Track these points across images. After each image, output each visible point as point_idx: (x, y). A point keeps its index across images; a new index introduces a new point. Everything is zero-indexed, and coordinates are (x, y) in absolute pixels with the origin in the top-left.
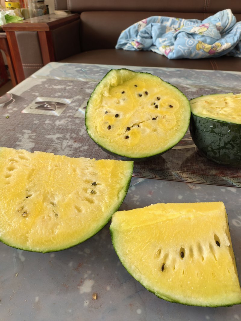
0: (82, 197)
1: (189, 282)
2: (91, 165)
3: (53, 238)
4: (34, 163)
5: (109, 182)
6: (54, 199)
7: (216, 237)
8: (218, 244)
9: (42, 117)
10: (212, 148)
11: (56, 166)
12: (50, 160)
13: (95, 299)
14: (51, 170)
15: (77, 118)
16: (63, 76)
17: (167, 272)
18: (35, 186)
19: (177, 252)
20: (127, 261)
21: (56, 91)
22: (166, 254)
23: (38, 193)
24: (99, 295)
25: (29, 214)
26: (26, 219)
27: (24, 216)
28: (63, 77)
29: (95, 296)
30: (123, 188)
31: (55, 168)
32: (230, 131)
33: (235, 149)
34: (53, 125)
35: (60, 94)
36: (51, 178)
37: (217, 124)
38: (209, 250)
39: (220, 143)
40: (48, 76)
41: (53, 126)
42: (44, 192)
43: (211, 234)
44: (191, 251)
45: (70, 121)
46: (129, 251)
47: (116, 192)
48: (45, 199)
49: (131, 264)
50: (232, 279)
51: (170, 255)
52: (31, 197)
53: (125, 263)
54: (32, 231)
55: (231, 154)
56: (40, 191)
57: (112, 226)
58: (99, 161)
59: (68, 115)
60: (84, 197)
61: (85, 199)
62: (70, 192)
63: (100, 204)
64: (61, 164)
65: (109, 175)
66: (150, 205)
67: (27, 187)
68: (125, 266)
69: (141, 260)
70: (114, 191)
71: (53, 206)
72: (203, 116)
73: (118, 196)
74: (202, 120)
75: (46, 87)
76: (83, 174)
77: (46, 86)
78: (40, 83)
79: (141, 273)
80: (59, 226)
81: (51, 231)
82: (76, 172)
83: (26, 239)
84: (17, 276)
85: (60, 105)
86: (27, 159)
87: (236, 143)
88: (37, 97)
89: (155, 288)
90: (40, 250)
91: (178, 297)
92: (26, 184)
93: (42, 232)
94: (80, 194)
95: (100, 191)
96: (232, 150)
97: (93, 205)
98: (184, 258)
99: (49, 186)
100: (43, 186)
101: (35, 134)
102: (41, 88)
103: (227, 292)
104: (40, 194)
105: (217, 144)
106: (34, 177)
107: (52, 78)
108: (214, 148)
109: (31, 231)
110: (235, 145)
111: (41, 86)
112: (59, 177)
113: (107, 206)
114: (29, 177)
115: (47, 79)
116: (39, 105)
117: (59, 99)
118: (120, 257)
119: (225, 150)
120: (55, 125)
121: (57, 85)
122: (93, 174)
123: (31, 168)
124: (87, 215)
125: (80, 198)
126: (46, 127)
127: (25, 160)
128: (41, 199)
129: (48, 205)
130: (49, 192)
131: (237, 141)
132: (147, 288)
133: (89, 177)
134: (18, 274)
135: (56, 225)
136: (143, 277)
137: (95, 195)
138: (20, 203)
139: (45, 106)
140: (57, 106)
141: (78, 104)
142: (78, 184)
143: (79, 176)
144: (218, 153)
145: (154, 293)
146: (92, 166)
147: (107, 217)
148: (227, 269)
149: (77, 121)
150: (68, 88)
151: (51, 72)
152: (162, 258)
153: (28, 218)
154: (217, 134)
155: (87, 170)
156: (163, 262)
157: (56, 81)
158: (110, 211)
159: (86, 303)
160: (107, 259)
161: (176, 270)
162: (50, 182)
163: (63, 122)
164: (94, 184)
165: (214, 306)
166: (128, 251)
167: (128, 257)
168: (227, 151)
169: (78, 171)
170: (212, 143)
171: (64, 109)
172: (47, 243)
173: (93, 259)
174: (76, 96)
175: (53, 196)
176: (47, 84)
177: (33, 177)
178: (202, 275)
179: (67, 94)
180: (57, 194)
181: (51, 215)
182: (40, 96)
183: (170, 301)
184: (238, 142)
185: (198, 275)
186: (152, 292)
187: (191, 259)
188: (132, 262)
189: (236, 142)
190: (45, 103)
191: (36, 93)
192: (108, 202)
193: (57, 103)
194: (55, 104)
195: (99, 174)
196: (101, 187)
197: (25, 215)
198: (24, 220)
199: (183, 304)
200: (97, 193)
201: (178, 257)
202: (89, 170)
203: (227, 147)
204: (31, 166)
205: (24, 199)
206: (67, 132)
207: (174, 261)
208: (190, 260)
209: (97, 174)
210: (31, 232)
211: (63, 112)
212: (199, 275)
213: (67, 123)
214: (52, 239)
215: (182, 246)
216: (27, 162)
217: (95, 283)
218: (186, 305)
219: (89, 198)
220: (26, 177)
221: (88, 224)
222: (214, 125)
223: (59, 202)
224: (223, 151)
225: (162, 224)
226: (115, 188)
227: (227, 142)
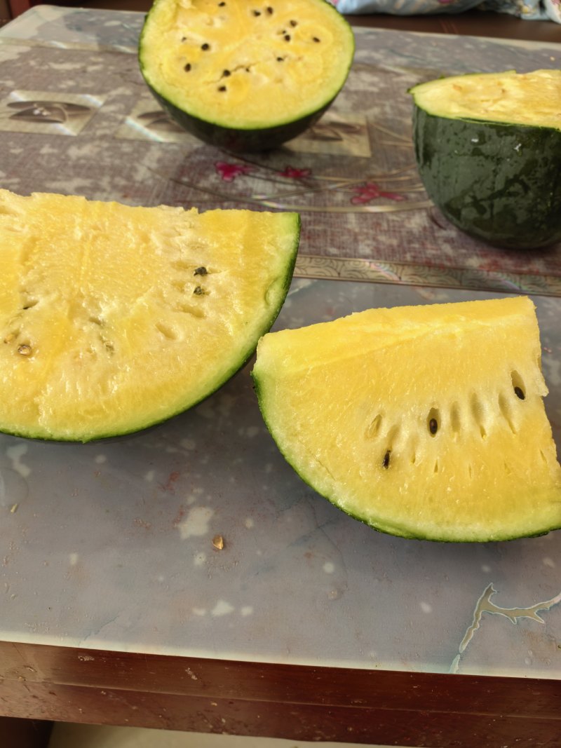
0: (174, 304)
1: (449, 489)
2: (187, 224)
3: (106, 403)
4: (34, 223)
5: (239, 265)
6: (100, 310)
7: (515, 377)
8: (520, 393)
9: (31, 138)
10: (474, 197)
11: (96, 228)
12: (77, 214)
13: (221, 548)
14: (84, 239)
15: (123, 140)
16: (77, 40)
17: (396, 468)
18: (42, 279)
19: (421, 419)
20: (296, 450)
21: (60, 76)
22: (394, 426)
23: (54, 296)
24: (227, 540)
25: (36, 348)
26: (28, 361)
27: (21, 352)
28: (75, 43)
29: (219, 541)
30: (276, 280)
31: (95, 233)
32: (521, 148)
33: (531, 194)
34: (63, 157)
35: (71, 83)
36: (86, 258)
37: (488, 132)
38: (499, 410)
39: (494, 183)
40: (33, 39)
41: (63, 160)
42: (71, 293)
43: (504, 370)
44: (455, 415)
45: (108, 149)
46: (302, 426)
47: (259, 289)
48: (75, 311)
49: (306, 456)
50: (550, 474)
51: (403, 428)
52: (36, 308)
53: (293, 457)
54: (50, 389)
55: (520, 208)
56: (60, 291)
57: (260, 367)
58: (209, 214)
59: (99, 133)
60: (178, 304)
61: (180, 307)
62: (139, 292)
63: (223, 318)
64: (107, 224)
65: (238, 247)
66: (350, 314)
67: (23, 283)
68: (292, 463)
69: (333, 446)
70: (256, 288)
71: (98, 326)
72: (453, 117)
73: (265, 298)
74: (451, 125)
75: (32, 68)
76: (169, 247)
77: (32, 63)
78: (16, 57)
79: (333, 477)
80: (120, 375)
81: (99, 386)
82: (151, 244)
83: (35, 410)
84: (15, 511)
85: (77, 110)
86: (15, 214)
87: (533, 179)
88: (11, 90)
89: (368, 510)
90: (74, 434)
91: (423, 526)
92: (20, 275)
93: (75, 390)
94: (165, 296)
95: (219, 289)
96: (523, 197)
97: (202, 321)
98: (438, 434)
99: (81, 279)
100: (66, 280)
101: (16, 180)
102: (20, 68)
103: (539, 503)
104: (59, 299)
105: (488, 184)
106: (39, 259)
107: (46, 44)
108: (479, 196)
109: (45, 389)
110: (530, 183)
111: (19, 64)
112: (107, 256)
113: (242, 324)
114: (25, 258)
115: (32, 47)
116: (19, 110)
117: (71, 95)
118: (279, 442)
119: (508, 199)
120: (68, 158)
121: (62, 63)
122: (195, 247)
123: (29, 236)
124: (190, 345)
125: (168, 307)
126: (44, 163)
127: (8, 216)
128: (63, 310)
129: (86, 324)
130: (84, 293)
131: (536, 172)
132: (349, 510)
133: (185, 255)
134: (16, 505)
135: (112, 371)
136: (337, 486)
137: (206, 298)
138: (8, 324)
139: (37, 112)
140: (66, 113)
141: (122, 106)
142: (157, 272)
143: (159, 252)
144: (488, 210)
145: (366, 522)
146: (190, 227)
147: (243, 348)
148: (539, 451)
149: (126, 148)
150: (91, 69)
151: (40, 29)
152: (385, 436)
153: (33, 358)
154: (487, 157)
155: (180, 237)
156: (385, 447)
157: (57, 52)
158: (248, 335)
159: (200, 560)
160: (240, 460)
161: (417, 464)
162: (83, 268)
163: (87, 150)
164: (202, 272)
165: (507, 538)
166: (299, 425)
167: (299, 441)
168: (512, 200)
169: (155, 239)
170: (476, 182)
171: (87, 119)
172: (91, 418)
173: (204, 462)
174: (115, 87)
175: (94, 302)
176: (34, 58)
177: (35, 258)
178: (480, 469)
179: (90, 84)
180: (105, 297)
181: (96, 348)
182: (19, 89)
183: (405, 535)
184: (538, 175)
185: (470, 469)
186: (359, 520)
187: (456, 434)
188: (310, 452)
189: (533, 175)
190: (35, 105)
191: (7, 80)
192: (241, 313)
193: (66, 106)
194: (62, 108)
195: (211, 245)
196: (220, 278)
197: (24, 352)
198: (23, 362)
199: (434, 542)
200: (211, 294)
201: (424, 432)
202: (184, 238)
203: (512, 189)
204: (26, 229)
205: (17, 312)
206: (103, 174)
207: (414, 442)
208: (453, 437)
209: (207, 245)
210: (46, 393)
211: (86, 126)
212: (473, 471)
213: (99, 154)
214: (104, 407)
215: (433, 404)
216: (15, 219)
217: (216, 514)
218: (442, 541)
219: (192, 306)
220: (17, 258)
221: (195, 366)
222: (481, 135)
223: (112, 315)
224: (499, 203)
225: (386, 353)
226: (256, 279)
227: (511, 177)
